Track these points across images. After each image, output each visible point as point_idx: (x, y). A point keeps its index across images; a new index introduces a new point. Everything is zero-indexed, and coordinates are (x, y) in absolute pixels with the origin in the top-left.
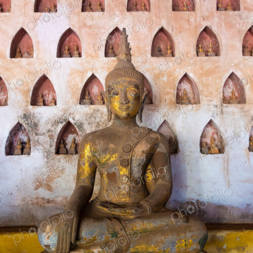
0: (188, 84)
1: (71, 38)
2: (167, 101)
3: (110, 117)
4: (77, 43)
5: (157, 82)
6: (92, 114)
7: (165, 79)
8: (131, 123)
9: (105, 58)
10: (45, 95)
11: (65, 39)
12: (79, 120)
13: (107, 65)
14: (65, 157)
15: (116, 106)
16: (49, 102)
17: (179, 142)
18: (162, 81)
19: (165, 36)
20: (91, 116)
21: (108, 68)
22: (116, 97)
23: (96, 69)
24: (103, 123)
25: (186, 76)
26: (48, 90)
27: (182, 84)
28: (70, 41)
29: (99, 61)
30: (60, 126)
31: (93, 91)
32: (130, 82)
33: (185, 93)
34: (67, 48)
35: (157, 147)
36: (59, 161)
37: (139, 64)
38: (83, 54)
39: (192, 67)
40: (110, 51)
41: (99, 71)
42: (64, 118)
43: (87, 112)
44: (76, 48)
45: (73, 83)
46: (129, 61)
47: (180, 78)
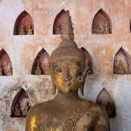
0: (123, 56)
1: (26, 19)
2: (106, 71)
3: (54, 91)
4: (31, 22)
5: (97, 55)
6: (41, 82)
7: (104, 52)
8: (74, 97)
9: (53, 35)
10: (5, 65)
11: (22, 20)
12: (30, 88)
13: (55, 41)
14: (18, 120)
15: (59, 82)
16: (8, 71)
17: (116, 107)
18: (101, 54)
19: (103, 16)
20: (41, 84)
21: (56, 43)
22: (60, 74)
23: (46, 45)
24: (51, 91)
25: (121, 50)
26: (7, 62)
27: (118, 56)
28: (25, 21)
29: (48, 38)
30: (15, 93)
31: (43, 62)
32: (72, 60)
33: (121, 64)
34: (22, 27)
35: (98, 120)
36: (14, 123)
37: (81, 40)
38: (35, 32)
39: (127, 42)
40: (58, 29)
41: (48, 46)
42: (18, 86)
43: (37, 81)
44: (30, 27)
45: (26, 56)
46: (72, 39)
47: (116, 51)
